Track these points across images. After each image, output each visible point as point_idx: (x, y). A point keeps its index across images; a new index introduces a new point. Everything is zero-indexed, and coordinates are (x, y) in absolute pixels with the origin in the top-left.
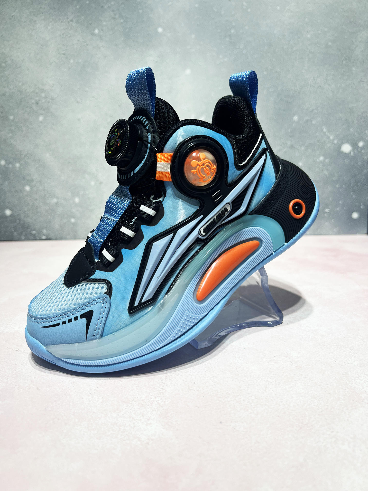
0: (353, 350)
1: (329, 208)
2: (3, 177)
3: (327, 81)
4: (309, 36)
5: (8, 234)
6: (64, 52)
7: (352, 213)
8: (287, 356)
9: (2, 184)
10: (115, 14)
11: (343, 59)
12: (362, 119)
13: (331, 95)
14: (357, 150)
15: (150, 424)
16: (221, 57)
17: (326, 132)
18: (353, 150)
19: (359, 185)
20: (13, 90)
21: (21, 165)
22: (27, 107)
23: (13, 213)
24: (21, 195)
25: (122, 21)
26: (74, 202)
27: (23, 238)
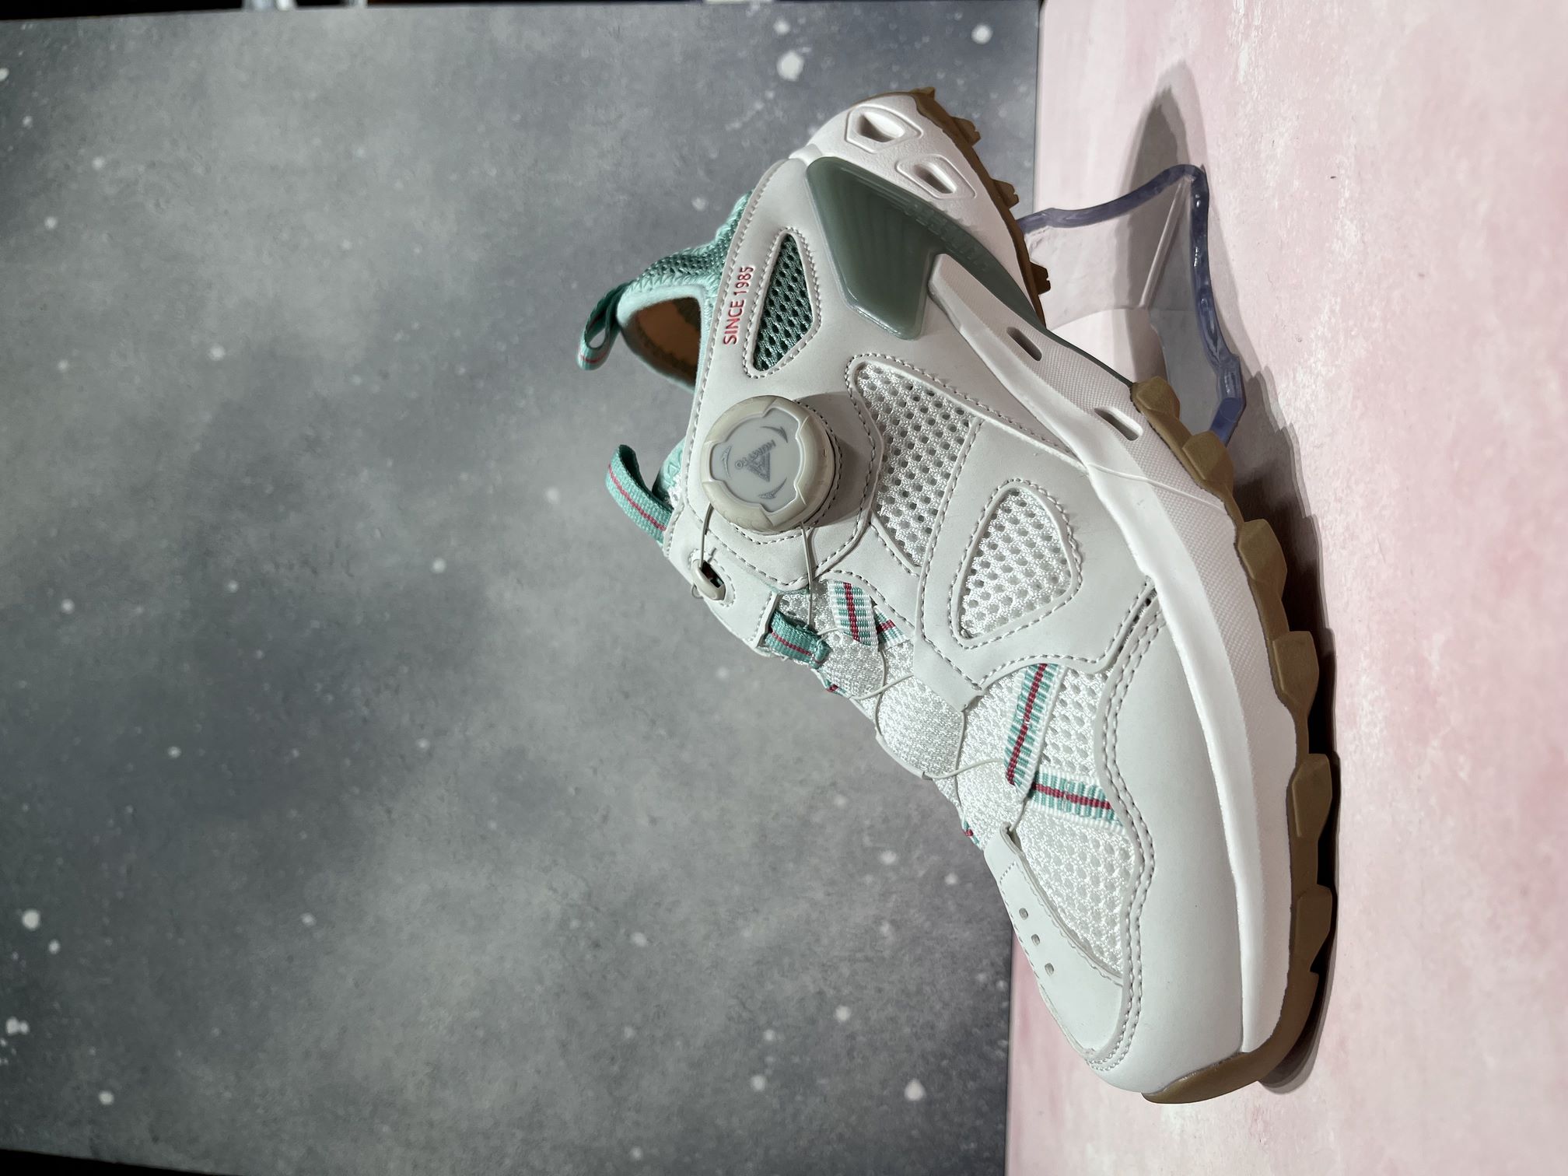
2: (802, 1089)
3: (609, 123)
5: (985, 1105)
7: (976, 43)
10: (387, 687)
11: (556, 83)
13: (645, 111)
14: (797, 36)
16: (522, 404)
17: (743, 122)
18: (796, 47)
19: (893, 27)
20: (554, 1014)
21: (769, 1025)
22: (604, 977)
23: (918, 1078)
24: (861, 1039)
25: (405, 669)
26: (894, 868)
27: (1001, 1054)
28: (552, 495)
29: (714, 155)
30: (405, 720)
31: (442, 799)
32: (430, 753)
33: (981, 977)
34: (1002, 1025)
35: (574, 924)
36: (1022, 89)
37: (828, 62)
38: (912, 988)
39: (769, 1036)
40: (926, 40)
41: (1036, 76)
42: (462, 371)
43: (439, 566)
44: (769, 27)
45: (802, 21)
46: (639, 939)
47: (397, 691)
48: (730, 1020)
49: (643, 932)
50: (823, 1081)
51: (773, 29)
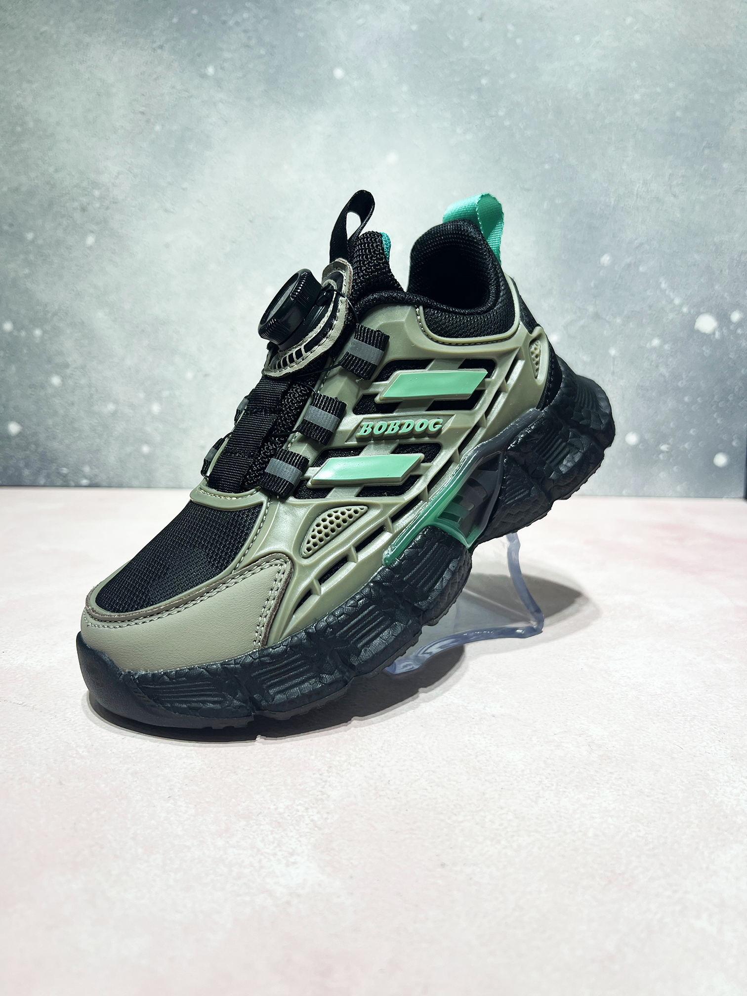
0: (716, 725)
1: (667, 444)
2: (7, 355)
3: (670, 188)
4: (637, 97)
5: (11, 472)
6: (143, 109)
7: (715, 455)
8: (582, 734)
9: (3, 370)
10: (249, 38)
11: (704, 144)
12: (740, 267)
13: (678, 215)
14: (728, 328)
15: (294, 863)
16: (459, 130)
17: (666, 290)
18: (720, 327)
19: (730, 398)
20: (36, 181)
21: (45, 332)
22: (63, 216)
23: (23, 430)
24: (42, 393)
25: (263, 52)
26: (150, 412)
27: (42, 482)
28: (392, 158)
29: (641, 269)
30: (227, 55)
31: (173, 87)
32: (204, 76)
33: (87, 469)
34: (60, 482)
35: (97, 193)
36: (679, 488)
37: (708, 351)
38: (76, 425)
39: (38, 332)
40: (719, 421)
41: (688, 496)
42: (484, 81)
43: (339, 73)
44: (737, 306)
45: (739, 331)
46: (90, 240)
47: (247, 46)
48: (46, 305)
49: (96, 242)
50: (14, 368)
51: (735, 310)
